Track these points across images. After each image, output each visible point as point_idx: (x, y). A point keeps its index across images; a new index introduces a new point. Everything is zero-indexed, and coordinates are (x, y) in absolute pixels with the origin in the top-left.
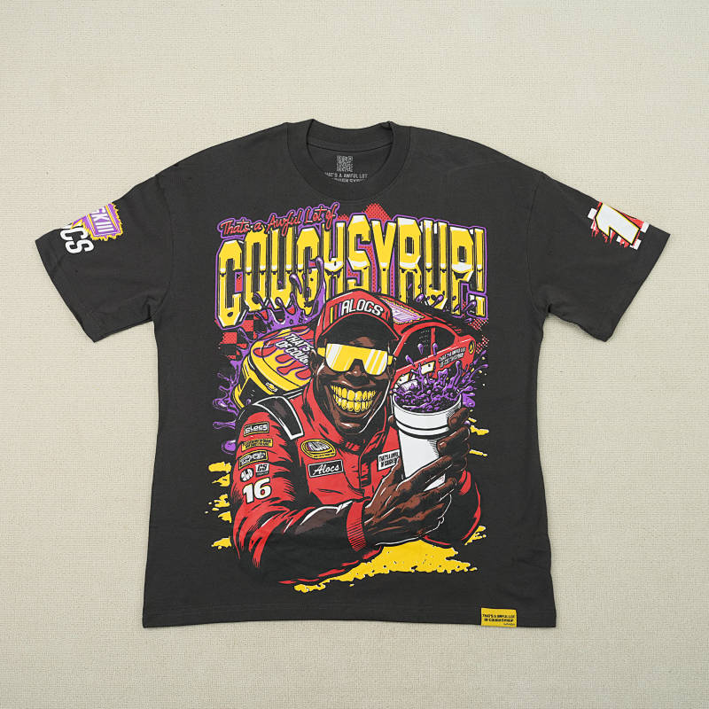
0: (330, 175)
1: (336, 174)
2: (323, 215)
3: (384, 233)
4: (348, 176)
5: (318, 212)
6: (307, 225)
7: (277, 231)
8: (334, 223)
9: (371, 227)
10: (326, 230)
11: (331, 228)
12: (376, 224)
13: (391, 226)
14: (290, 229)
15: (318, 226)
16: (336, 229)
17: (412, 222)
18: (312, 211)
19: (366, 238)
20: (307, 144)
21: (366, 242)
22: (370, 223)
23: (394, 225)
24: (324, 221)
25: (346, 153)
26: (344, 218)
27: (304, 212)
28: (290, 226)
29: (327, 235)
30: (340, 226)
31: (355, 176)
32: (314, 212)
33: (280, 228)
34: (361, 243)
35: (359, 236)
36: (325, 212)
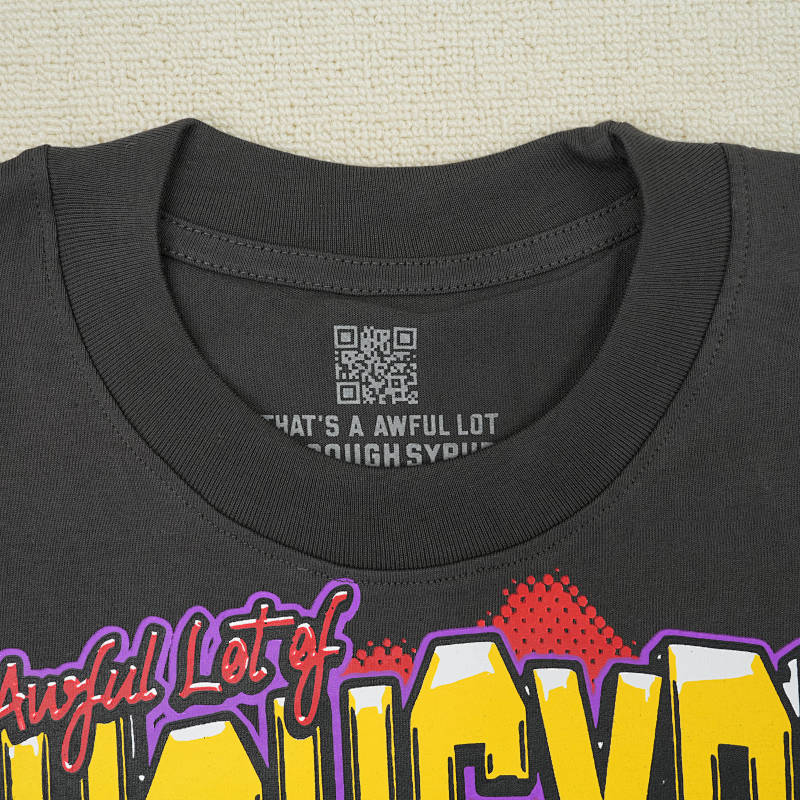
0: (297, 425)
1: (331, 421)
2: (273, 649)
3: (600, 729)
4: (397, 426)
5: (247, 634)
6: (191, 710)
7: (35, 744)
8: (334, 693)
9: (532, 703)
10: (299, 732)
11: (323, 717)
12: (556, 684)
13: (637, 690)
14: (106, 736)
15: (251, 711)
16: (348, 718)
17: (743, 665)
18: (214, 632)
19: (507, 762)
20: (165, 257)
21: (508, 784)
22: (524, 682)
23: (648, 683)
24: (280, 682)
25: (382, 309)
26: (385, 660)
27: (171, 640)
28: (101, 715)
29: (299, 757)
30: (370, 702)
31: (434, 425)
32: (227, 633)
33: (53, 730)
34: (483, 786)
35: (470, 757)
36: (285, 633)
